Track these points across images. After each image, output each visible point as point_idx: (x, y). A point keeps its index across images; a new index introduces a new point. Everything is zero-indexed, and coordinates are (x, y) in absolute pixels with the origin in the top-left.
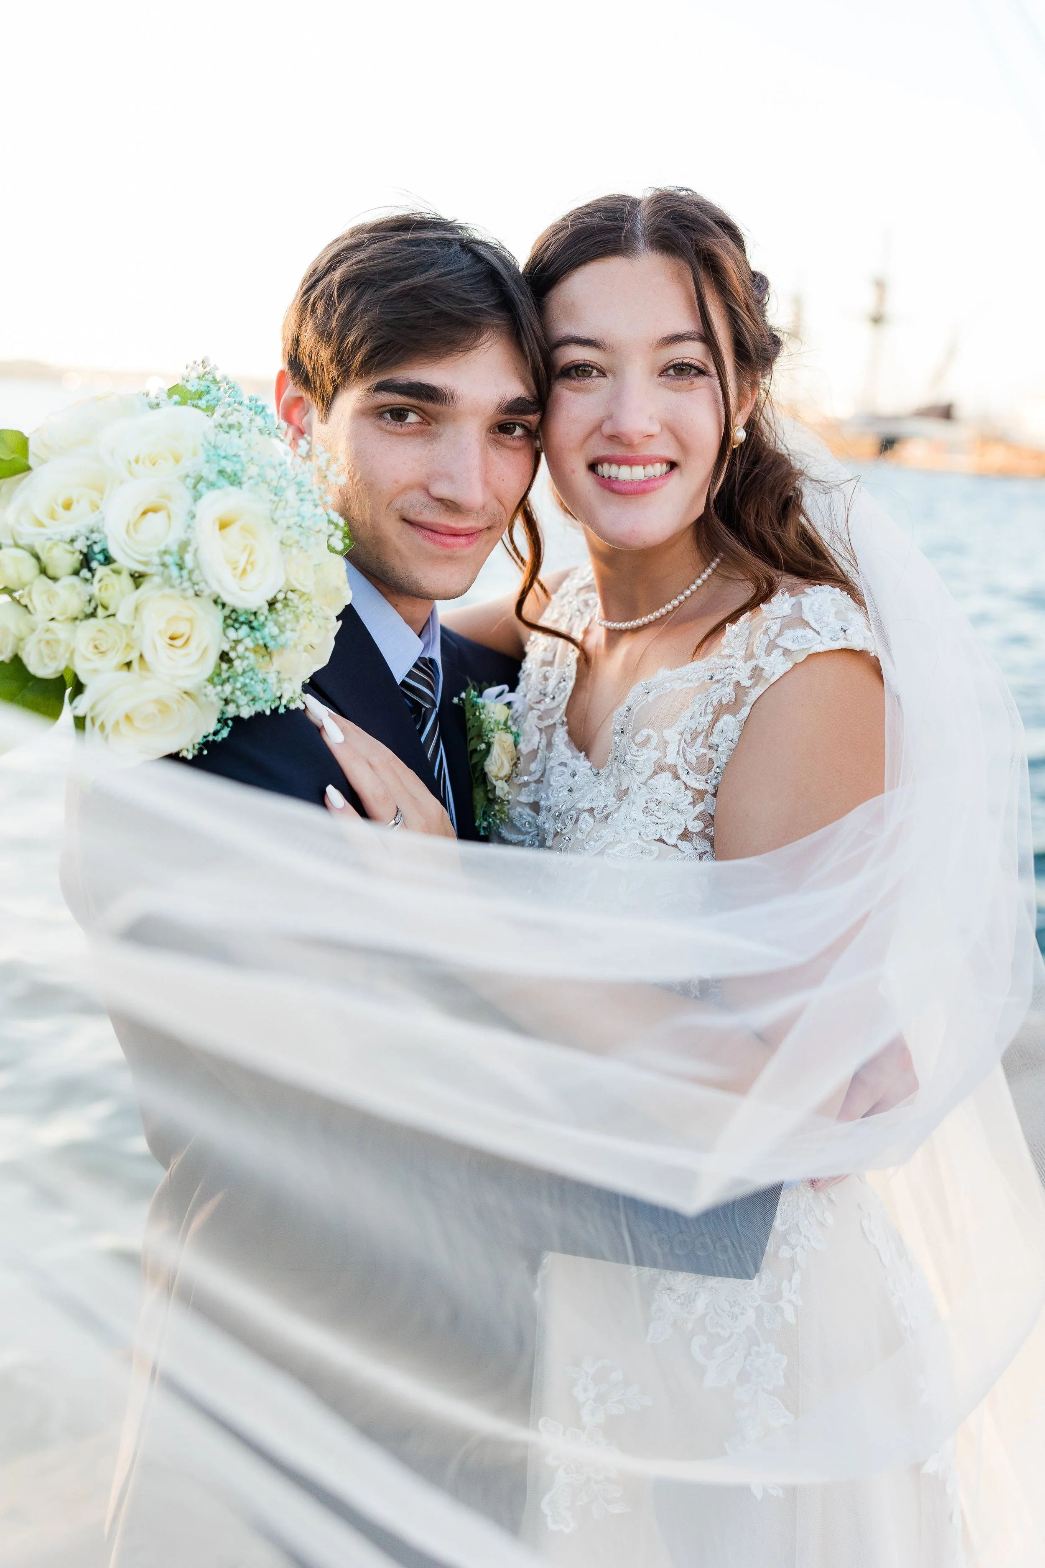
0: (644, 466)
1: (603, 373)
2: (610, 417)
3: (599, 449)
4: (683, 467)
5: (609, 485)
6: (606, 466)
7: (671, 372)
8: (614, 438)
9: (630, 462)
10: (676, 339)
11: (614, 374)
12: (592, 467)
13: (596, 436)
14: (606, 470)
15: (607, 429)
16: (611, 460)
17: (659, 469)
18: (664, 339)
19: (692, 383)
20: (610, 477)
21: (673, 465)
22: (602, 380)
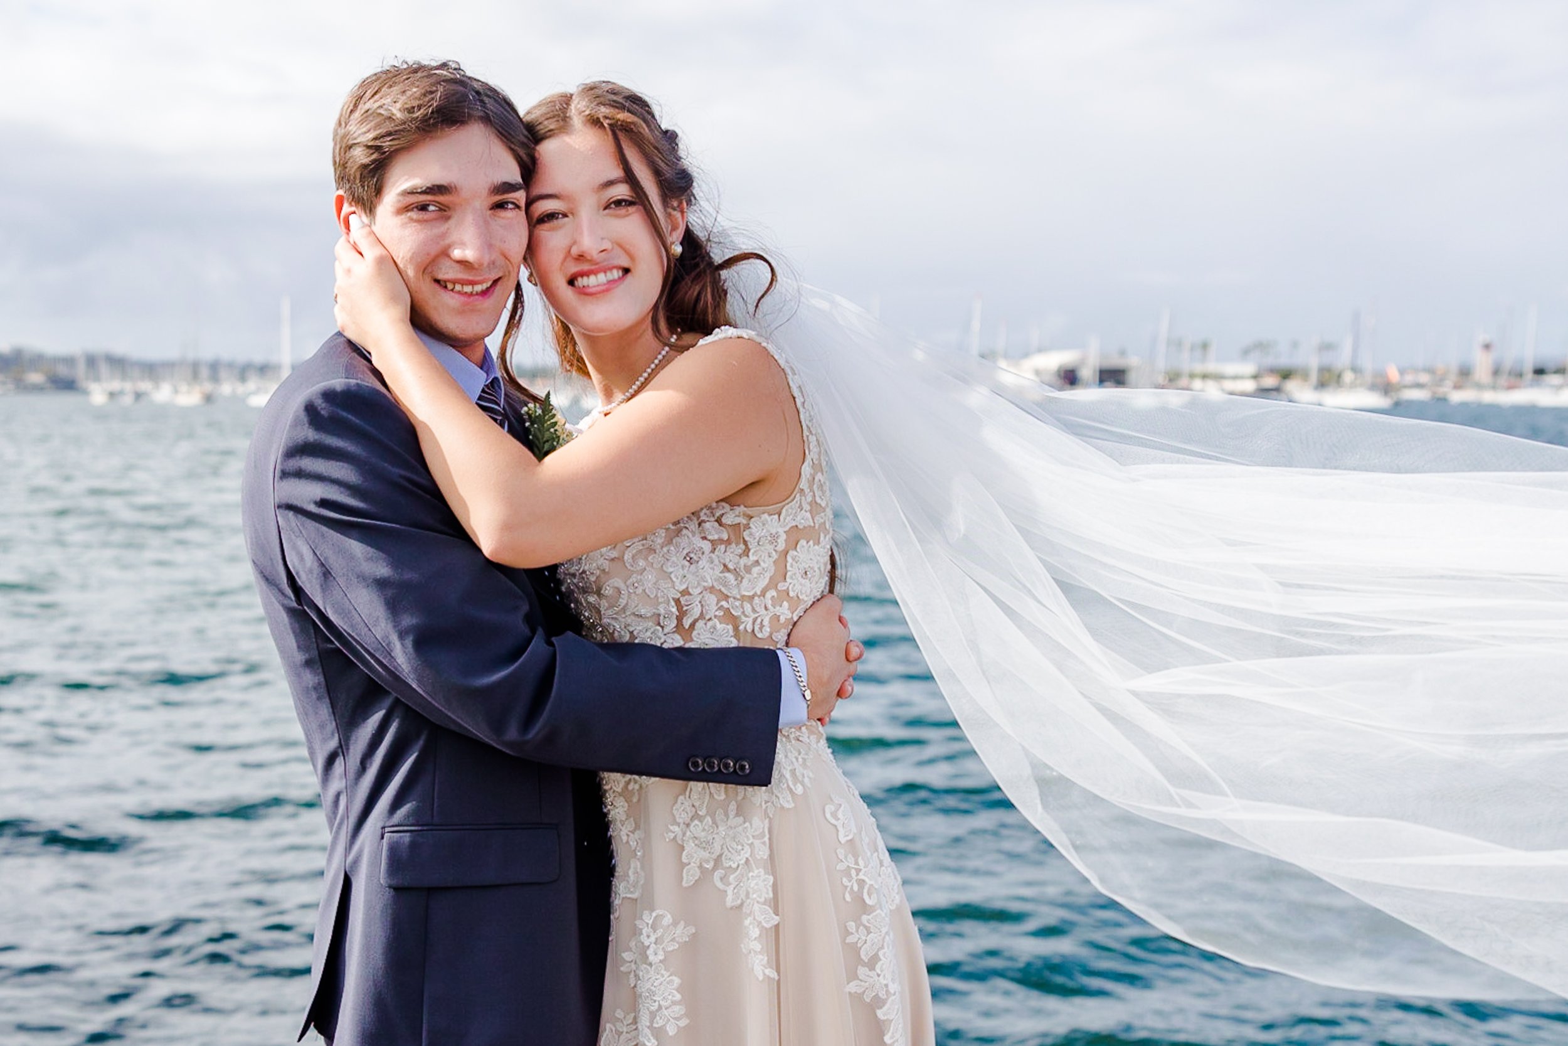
0: (605, 272)
1: (565, 215)
2: (575, 243)
3: (574, 268)
4: (633, 270)
5: (584, 292)
6: (580, 279)
7: (613, 206)
8: (581, 258)
9: (594, 272)
10: (610, 183)
11: (572, 214)
12: (571, 282)
13: (568, 260)
14: (581, 282)
15: (575, 251)
16: (583, 274)
17: (616, 274)
18: (601, 185)
19: (628, 211)
20: (584, 286)
21: (626, 271)
22: (566, 219)
